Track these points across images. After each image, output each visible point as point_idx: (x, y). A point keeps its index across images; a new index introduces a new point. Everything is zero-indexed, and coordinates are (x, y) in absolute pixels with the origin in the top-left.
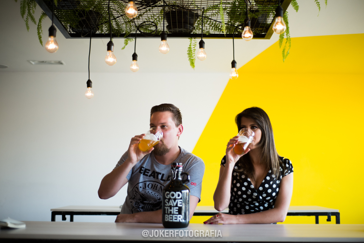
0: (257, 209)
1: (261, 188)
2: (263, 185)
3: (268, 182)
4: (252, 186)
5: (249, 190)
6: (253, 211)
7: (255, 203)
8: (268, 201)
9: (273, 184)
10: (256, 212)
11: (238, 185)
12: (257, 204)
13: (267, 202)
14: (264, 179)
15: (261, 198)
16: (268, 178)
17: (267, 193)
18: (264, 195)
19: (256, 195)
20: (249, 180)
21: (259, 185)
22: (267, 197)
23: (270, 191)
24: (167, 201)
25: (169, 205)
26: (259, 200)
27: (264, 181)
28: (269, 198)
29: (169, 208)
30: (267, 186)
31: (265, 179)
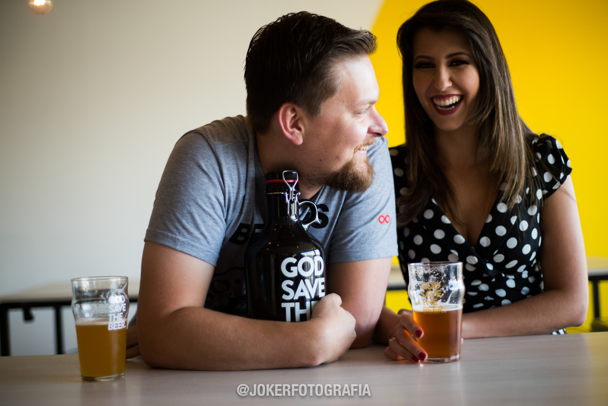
0: (489, 298)
1: (485, 241)
2: (489, 230)
3: (503, 219)
4: (460, 239)
5: (453, 251)
6: (481, 305)
7: (479, 285)
8: (513, 271)
9: (518, 222)
10: (488, 306)
11: (419, 240)
12: (484, 287)
13: (511, 274)
14: (491, 213)
15: (490, 267)
16: (502, 208)
17: (504, 250)
18: (499, 258)
19: (474, 263)
20: (446, 220)
21: (478, 230)
22: (507, 261)
23: (512, 243)
24: (288, 286)
25: (296, 298)
26: (485, 275)
27: (490, 219)
28: (514, 263)
29: (298, 305)
30: (501, 231)
31: (494, 212)
